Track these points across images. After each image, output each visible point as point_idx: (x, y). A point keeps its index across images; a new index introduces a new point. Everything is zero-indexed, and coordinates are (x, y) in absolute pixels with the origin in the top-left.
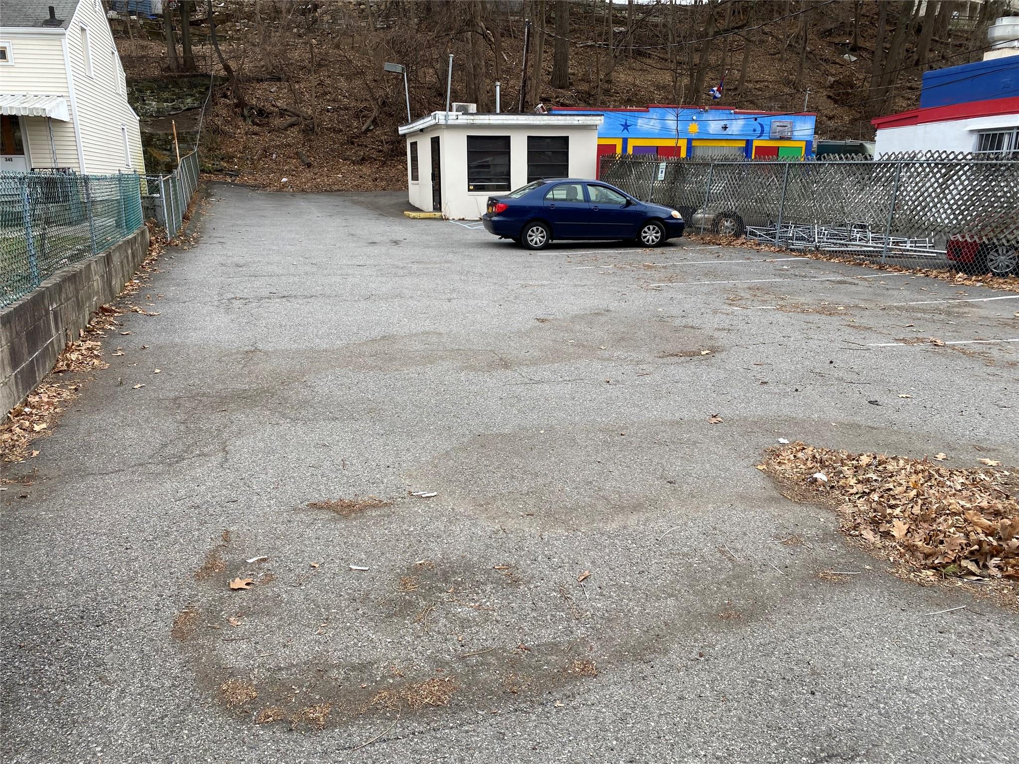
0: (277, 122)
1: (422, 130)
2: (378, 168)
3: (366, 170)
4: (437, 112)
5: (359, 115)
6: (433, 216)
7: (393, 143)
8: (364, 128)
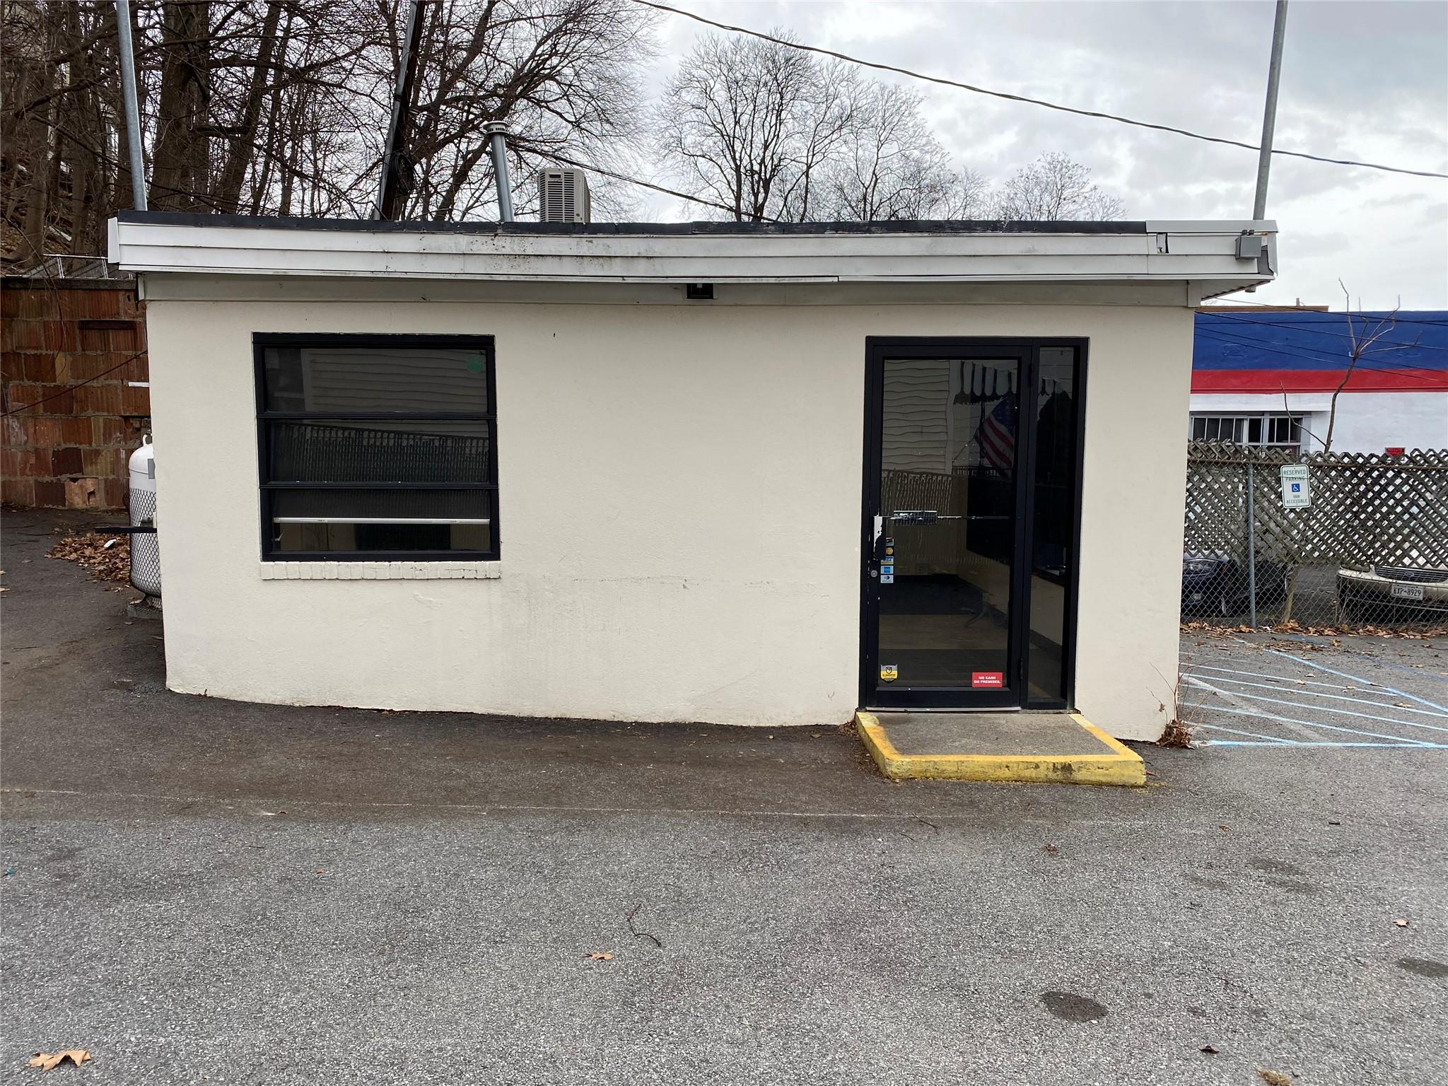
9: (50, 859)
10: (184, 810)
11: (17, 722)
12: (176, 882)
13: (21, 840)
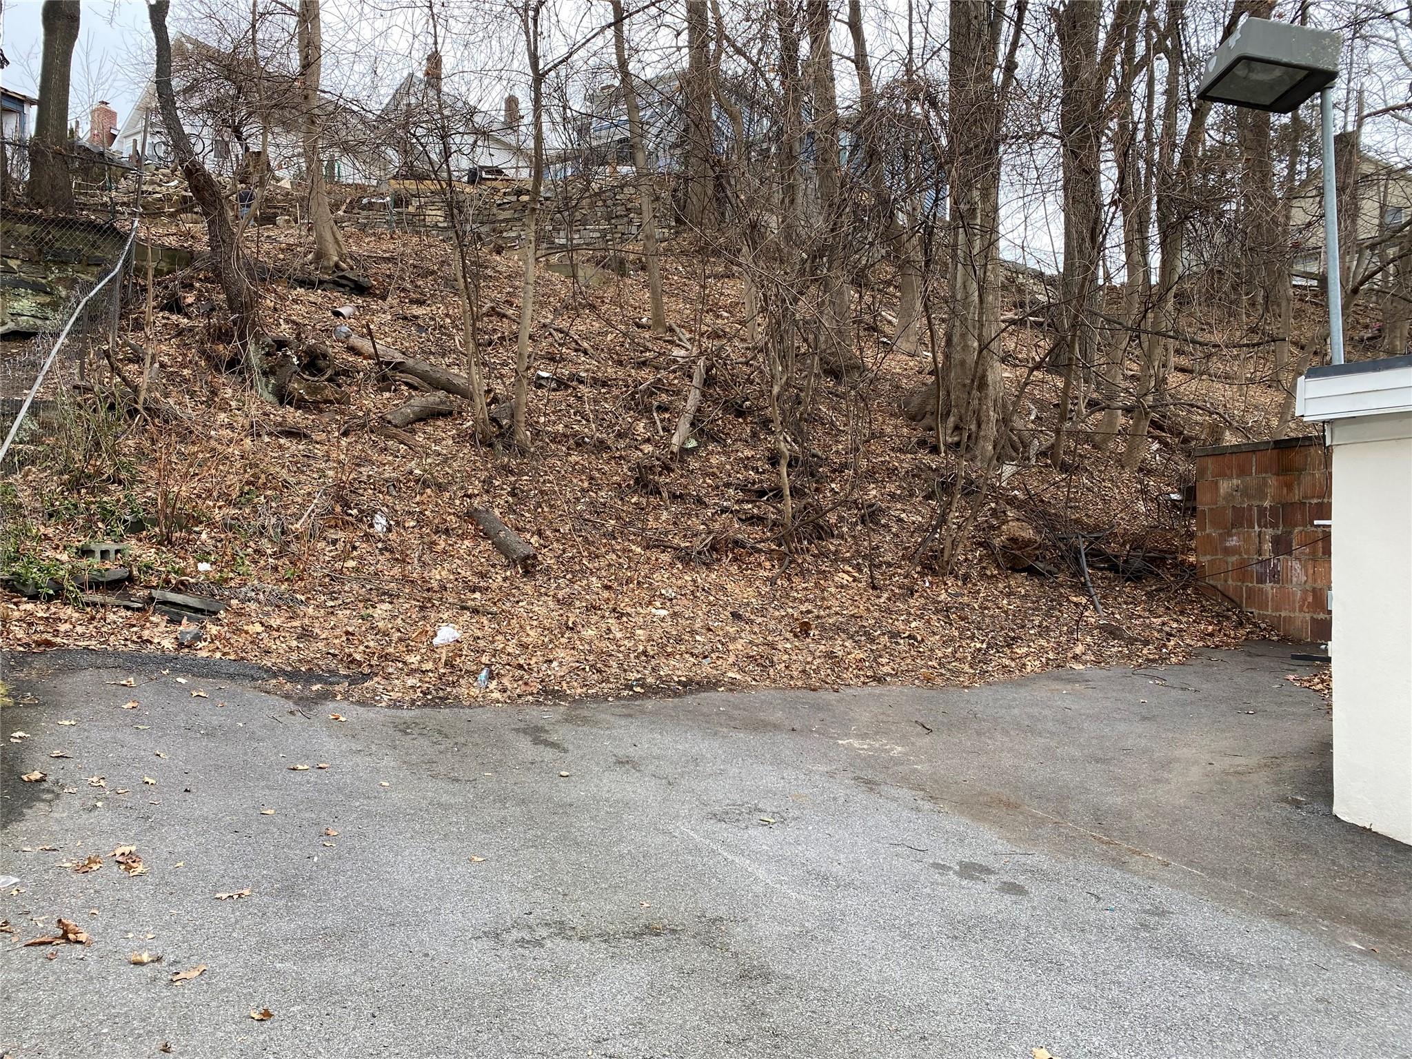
2: (772, 581)
8: (676, 442)
9: (1146, 912)
10: (1280, 916)
11: (1192, 809)
12: (1227, 963)
13: (1135, 892)
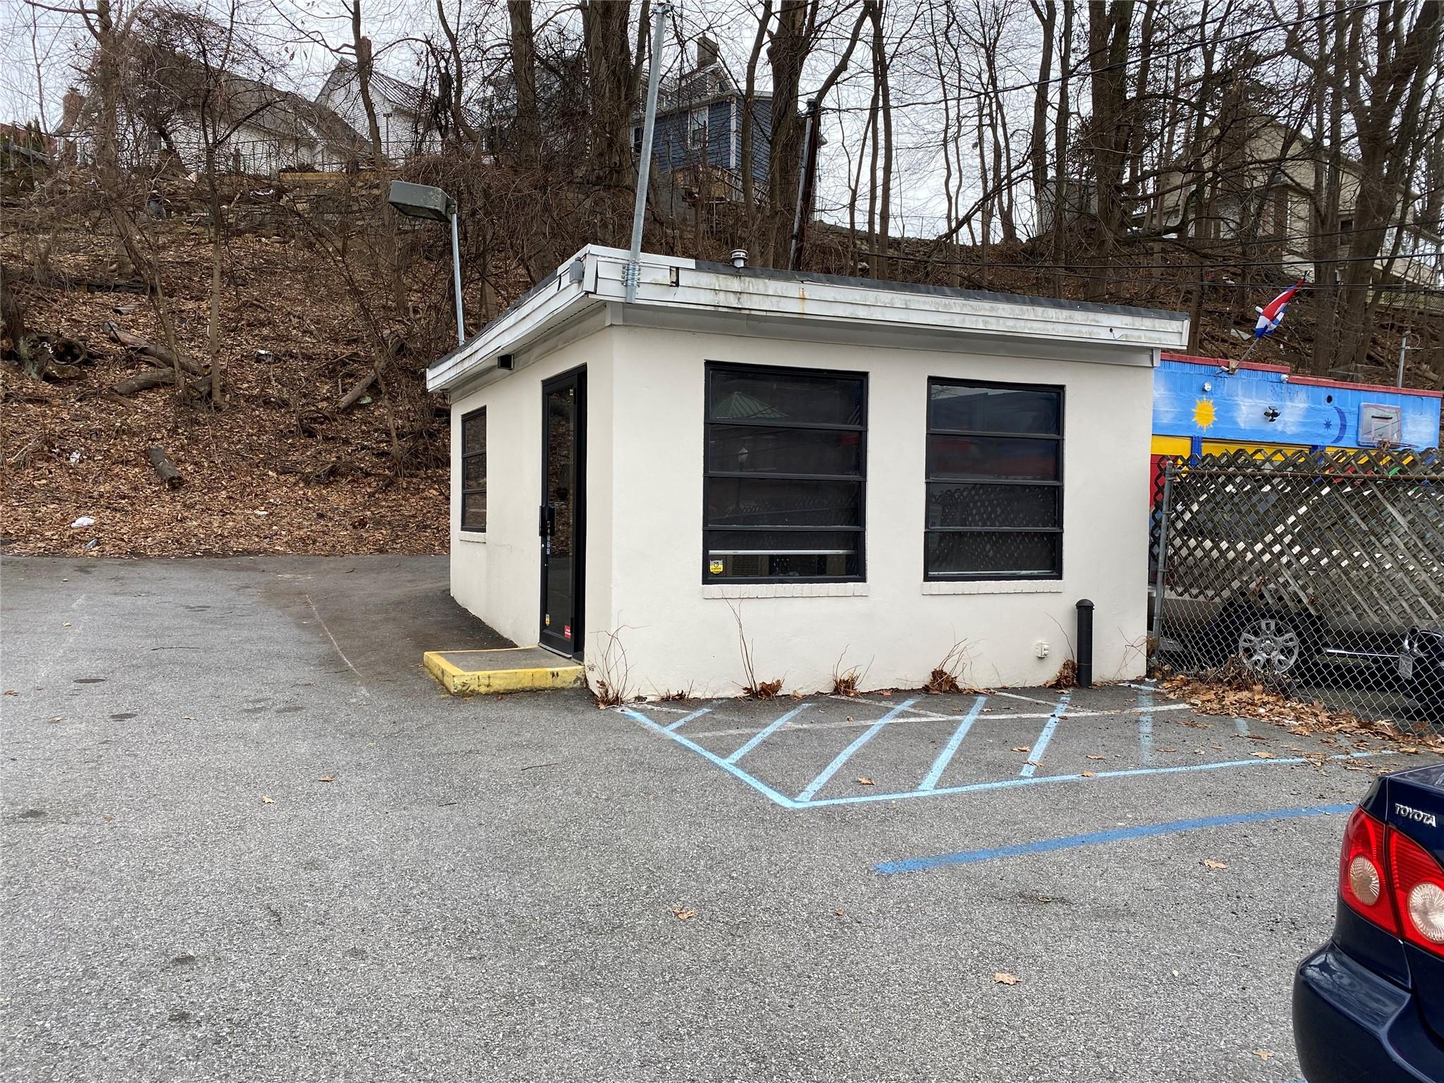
0: (119, 376)
1: (506, 361)
2: (371, 495)
3: (338, 498)
4: (590, 248)
5: (335, 370)
6: (549, 682)
7: (416, 435)
8: (345, 400)
